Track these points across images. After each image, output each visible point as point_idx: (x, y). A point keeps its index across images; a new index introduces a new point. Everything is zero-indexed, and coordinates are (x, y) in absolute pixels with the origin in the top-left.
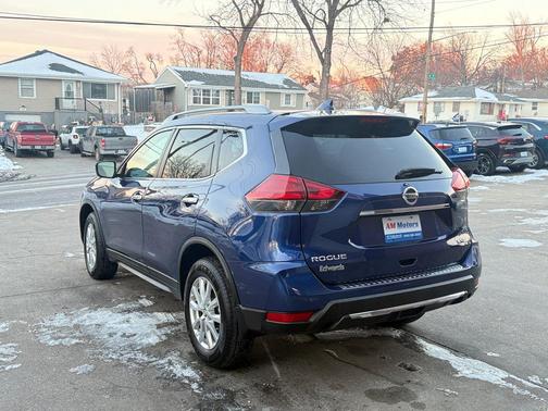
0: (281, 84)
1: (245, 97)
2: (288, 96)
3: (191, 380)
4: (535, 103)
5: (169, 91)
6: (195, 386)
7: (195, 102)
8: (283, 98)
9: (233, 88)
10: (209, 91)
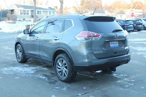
0: (48, 8)
1: (37, 12)
2: (50, 12)
3: (45, 79)
4: (121, 15)
5: (12, 11)
6: (47, 80)
7: (21, 14)
8: (48, 13)
9: (33, 10)
10: (25, 11)
